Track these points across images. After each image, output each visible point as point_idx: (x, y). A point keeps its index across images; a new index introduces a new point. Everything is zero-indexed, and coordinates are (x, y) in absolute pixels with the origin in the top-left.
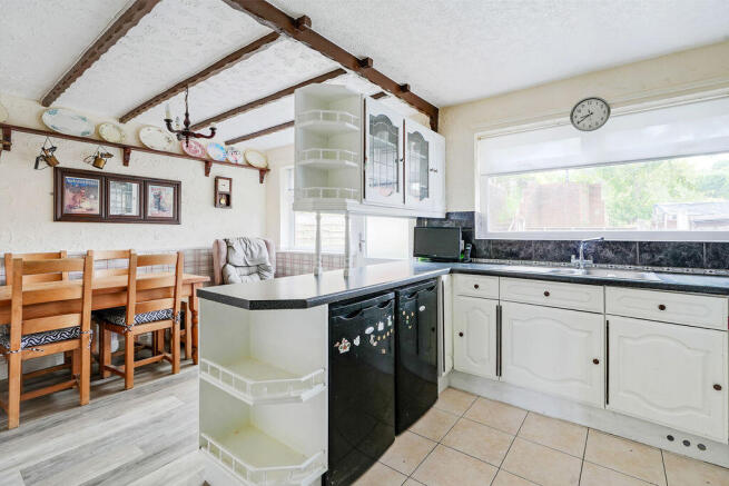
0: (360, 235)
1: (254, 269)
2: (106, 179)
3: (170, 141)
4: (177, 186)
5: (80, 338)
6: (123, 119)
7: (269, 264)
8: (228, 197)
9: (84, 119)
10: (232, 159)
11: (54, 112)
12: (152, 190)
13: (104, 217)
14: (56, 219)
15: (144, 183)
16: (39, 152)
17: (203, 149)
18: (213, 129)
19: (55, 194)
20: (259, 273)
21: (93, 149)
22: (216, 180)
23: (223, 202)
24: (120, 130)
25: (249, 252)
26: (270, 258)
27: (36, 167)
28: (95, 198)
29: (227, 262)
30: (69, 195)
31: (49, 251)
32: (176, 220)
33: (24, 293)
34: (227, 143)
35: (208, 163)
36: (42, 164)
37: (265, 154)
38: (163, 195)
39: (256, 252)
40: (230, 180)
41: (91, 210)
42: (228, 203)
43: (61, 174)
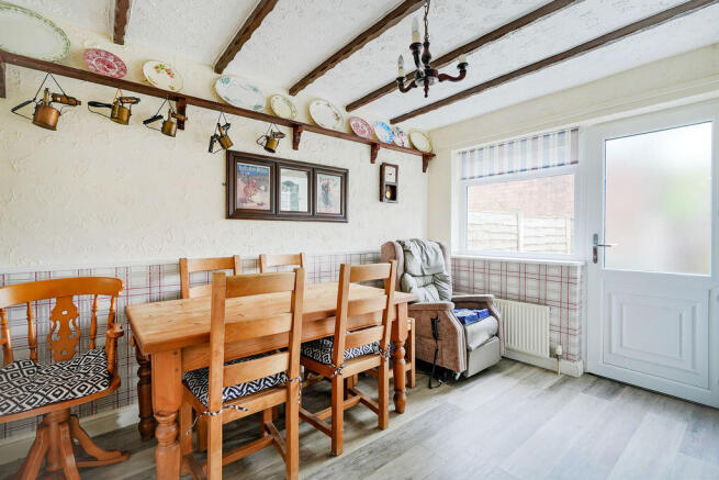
0: (596, 237)
1: (429, 279)
2: (276, 166)
3: (338, 119)
4: (344, 175)
5: (286, 387)
6: (293, 91)
7: (445, 273)
8: (393, 189)
9: (255, 90)
10: (398, 141)
11: (227, 81)
12: (321, 179)
13: (273, 213)
14: (229, 217)
15: (312, 171)
16: (213, 130)
17: (369, 129)
18: (462, 67)
19: (227, 184)
20: (434, 283)
21: (265, 128)
22: (382, 168)
23: (388, 195)
25: (425, 258)
26: (446, 265)
27: (210, 150)
28: (266, 190)
29: (405, 270)
30: (241, 185)
31: (221, 255)
33: (227, 325)
34: (393, 121)
35: (374, 146)
36: (217, 146)
37: (428, 136)
38: (331, 187)
39: (432, 257)
40: (396, 167)
41: (262, 204)
42: (394, 197)
43: (234, 159)
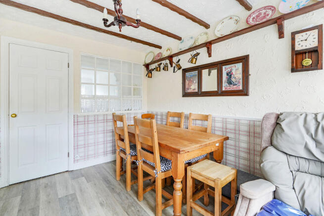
24: (206, 34)
32: (244, 92)
38: (234, 72)
